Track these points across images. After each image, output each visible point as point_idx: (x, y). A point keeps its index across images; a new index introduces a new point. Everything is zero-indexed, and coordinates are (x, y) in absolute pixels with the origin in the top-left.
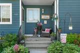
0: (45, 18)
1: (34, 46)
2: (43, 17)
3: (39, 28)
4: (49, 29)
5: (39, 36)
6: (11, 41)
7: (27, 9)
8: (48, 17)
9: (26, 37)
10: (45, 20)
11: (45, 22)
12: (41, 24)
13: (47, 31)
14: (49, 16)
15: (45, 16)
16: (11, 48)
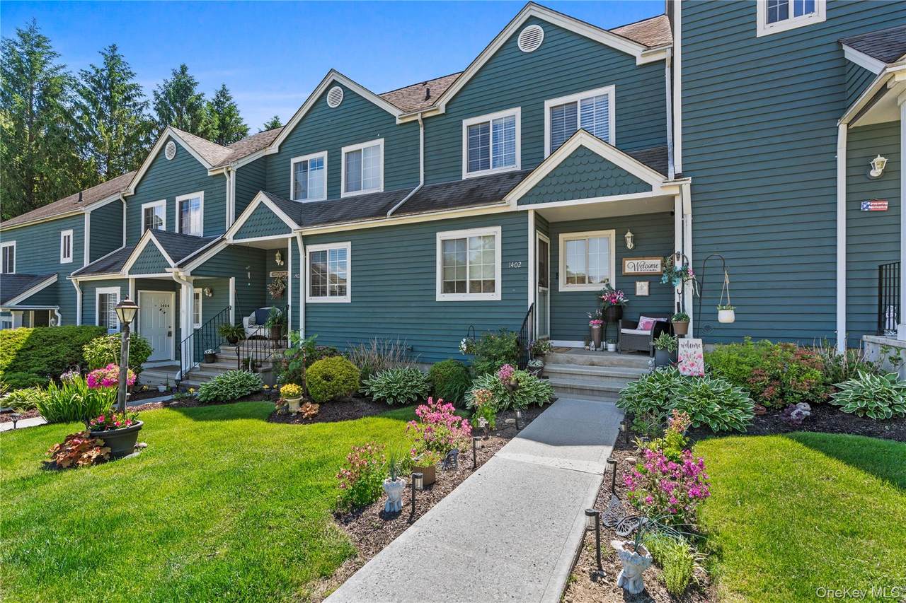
0: (644, 271)
1: (577, 383)
2: (631, 266)
3: (612, 314)
4: (652, 320)
5: (611, 347)
6: (495, 359)
7: (562, 237)
8: (653, 265)
9: (551, 349)
10: (642, 277)
11: (642, 288)
12: (620, 298)
13: (645, 326)
14: (658, 262)
15: (640, 262)
16: (493, 378)
